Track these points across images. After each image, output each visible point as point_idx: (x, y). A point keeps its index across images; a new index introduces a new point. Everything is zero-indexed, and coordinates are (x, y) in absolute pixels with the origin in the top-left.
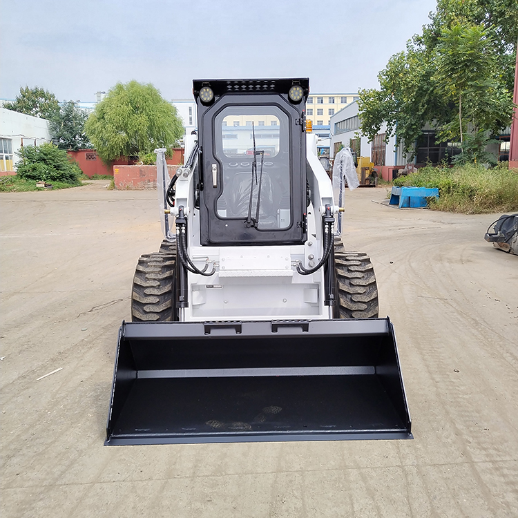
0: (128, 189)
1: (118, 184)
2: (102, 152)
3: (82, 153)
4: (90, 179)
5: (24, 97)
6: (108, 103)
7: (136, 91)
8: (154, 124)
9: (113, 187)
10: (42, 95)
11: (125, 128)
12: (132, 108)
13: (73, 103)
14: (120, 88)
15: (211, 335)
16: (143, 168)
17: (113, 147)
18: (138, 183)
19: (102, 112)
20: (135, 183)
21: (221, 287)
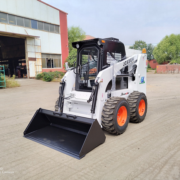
0: (161, 73)
1: (157, 71)
2: (158, 60)
3: (152, 61)
4: (153, 70)
5: (136, 44)
6: (161, 43)
7: (173, 37)
8: (178, 49)
9: (156, 73)
10: (141, 42)
11: (167, 51)
12: (170, 44)
13: (151, 44)
14: (167, 37)
15: (55, 115)
16: (168, 66)
17: (161, 58)
18: (165, 71)
19: (159, 46)
20: (164, 71)
21: (77, 104)
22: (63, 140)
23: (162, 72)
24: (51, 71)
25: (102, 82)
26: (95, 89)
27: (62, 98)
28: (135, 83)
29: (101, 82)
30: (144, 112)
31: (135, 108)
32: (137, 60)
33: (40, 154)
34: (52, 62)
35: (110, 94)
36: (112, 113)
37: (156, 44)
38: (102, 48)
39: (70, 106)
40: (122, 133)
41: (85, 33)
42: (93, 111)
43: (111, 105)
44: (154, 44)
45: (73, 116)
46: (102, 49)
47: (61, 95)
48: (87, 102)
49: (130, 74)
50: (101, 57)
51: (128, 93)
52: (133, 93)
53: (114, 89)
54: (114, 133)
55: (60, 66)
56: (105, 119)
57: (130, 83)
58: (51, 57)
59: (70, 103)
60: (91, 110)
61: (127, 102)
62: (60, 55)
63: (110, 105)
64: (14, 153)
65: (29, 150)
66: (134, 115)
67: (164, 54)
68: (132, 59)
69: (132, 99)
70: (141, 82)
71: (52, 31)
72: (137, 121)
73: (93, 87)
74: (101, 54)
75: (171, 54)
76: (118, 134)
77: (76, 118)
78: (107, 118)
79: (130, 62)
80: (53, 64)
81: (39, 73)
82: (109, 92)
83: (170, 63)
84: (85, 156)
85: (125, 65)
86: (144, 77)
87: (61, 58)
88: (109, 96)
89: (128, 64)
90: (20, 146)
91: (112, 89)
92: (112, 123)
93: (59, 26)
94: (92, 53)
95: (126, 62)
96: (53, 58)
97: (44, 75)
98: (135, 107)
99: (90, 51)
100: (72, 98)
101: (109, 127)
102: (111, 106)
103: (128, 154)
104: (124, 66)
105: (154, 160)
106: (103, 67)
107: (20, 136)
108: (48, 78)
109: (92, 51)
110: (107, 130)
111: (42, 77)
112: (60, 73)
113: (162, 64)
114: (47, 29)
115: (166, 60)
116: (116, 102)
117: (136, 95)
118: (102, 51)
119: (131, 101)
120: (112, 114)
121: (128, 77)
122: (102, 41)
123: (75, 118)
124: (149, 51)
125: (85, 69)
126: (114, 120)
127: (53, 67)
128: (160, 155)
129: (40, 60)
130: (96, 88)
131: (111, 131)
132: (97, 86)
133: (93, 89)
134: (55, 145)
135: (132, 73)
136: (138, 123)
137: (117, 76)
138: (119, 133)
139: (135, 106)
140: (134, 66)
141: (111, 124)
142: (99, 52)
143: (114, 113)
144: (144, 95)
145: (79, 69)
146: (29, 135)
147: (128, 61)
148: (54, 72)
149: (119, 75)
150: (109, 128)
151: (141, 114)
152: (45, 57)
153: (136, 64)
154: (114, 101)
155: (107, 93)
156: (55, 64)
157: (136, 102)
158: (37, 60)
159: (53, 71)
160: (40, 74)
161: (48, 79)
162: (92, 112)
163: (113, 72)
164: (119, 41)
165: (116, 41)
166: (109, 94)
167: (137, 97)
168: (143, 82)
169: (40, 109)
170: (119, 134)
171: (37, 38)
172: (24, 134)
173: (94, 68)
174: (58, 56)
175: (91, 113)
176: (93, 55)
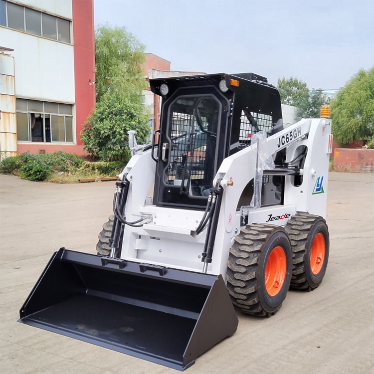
0: (346, 171)
1: (336, 166)
5: (280, 87)
6: (348, 90)
10: (296, 84)
11: (361, 113)
12: (370, 93)
13: (320, 91)
14: (362, 74)
15: (106, 266)
16: (363, 151)
17: (346, 131)
18: (356, 166)
19: (341, 97)
20: (353, 166)
21: (159, 239)
22: (128, 330)
23: (349, 167)
24: (43, 151)
25: (232, 185)
26: (213, 201)
27: (120, 223)
28: (302, 192)
29: (228, 185)
30: (320, 266)
31: (304, 254)
32: (307, 135)
33: (80, 361)
34: (48, 126)
35: (247, 217)
36: (254, 261)
37: (333, 92)
38: (230, 100)
39: (138, 244)
40: (273, 314)
41: (143, 47)
42: (208, 256)
43: (251, 242)
44: (328, 92)
45: (158, 267)
46: (232, 102)
47: (117, 214)
48: (190, 234)
49: (290, 168)
50: (227, 122)
51: (286, 216)
52: (296, 217)
53: (258, 203)
54: (256, 313)
55: (70, 139)
56: (237, 276)
57: (290, 190)
58: (43, 112)
59: (140, 238)
60: (203, 254)
61: (287, 238)
62: (70, 107)
63: (249, 242)
64: (10, 358)
65: (47, 351)
66: (301, 270)
67: (353, 121)
68: (297, 130)
69: (296, 231)
70: (315, 190)
71: (48, 34)
72: (305, 287)
73: (210, 196)
74: (228, 115)
75: (371, 122)
76: (265, 314)
77: (165, 272)
78: (242, 276)
79: (293, 139)
80: (48, 132)
81: (9, 155)
82: (245, 211)
83: (369, 144)
84: (194, 363)
85: (282, 146)
86: (323, 177)
87: (74, 115)
88: (244, 222)
89: (287, 142)
90: (18, 343)
91: (252, 205)
92: (254, 287)
93: (70, 21)
94: (198, 111)
95: (283, 137)
96: (51, 114)
97: (26, 161)
98: (303, 251)
99: (194, 105)
100: (146, 223)
101: (246, 298)
102: (252, 245)
103: (295, 358)
104: (279, 146)
105: (357, 371)
106: (232, 147)
107: (10, 320)
108: (38, 171)
109: (198, 104)
110: (240, 306)
111: (18, 167)
112: (71, 158)
113: (347, 145)
114: (33, 29)
115: (357, 135)
116: (264, 236)
117: (305, 220)
118: (231, 107)
119: (294, 236)
120: (255, 265)
121: (284, 176)
122: (233, 81)
123: (163, 272)
124: (316, 110)
125: (181, 150)
126: (258, 281)
127: (48, 140)
128: (370, 360)
129: (13, 118)
130: (216, 199)
131: (249, 306)
132: (220, 193)
133: (209, 201)
134: (112, 341)
135: (296, 167)
136: (307, 290)
137: (264, 171)
138: (267, 313)
139: (302, 247)
140: (298, 149)
141: (251, 290)
142: (223, 110)
143: (258, 263)
144: (324, 221)
145: (167, 151)
146: (36, 317)
147: (289, 136)
148: (52, 153)
149: (269, 169)
150: (245, 300)
151: (315, 269)
152: (27, 110)
153: (306, 143)
154: (257, 235)
155: (239, 215)
156: (56, 132)
157: (305, 239)
158: (4, 116)
159: (50, 152)
160: (10, 158)
161: (35, 172)
162: (205, 260)
163: (257, 161)
164: (268, 83)
165: (262, 83)
166: (244, 217)
167: (309, 227)
168: (319, 189)
169: (62, 250)
170: (267, 316)
171: (5, 52)
172: (22, 315)
173: (199, 149)
174: (66, 109)
175: (203, 260)
176: (199, 117)
